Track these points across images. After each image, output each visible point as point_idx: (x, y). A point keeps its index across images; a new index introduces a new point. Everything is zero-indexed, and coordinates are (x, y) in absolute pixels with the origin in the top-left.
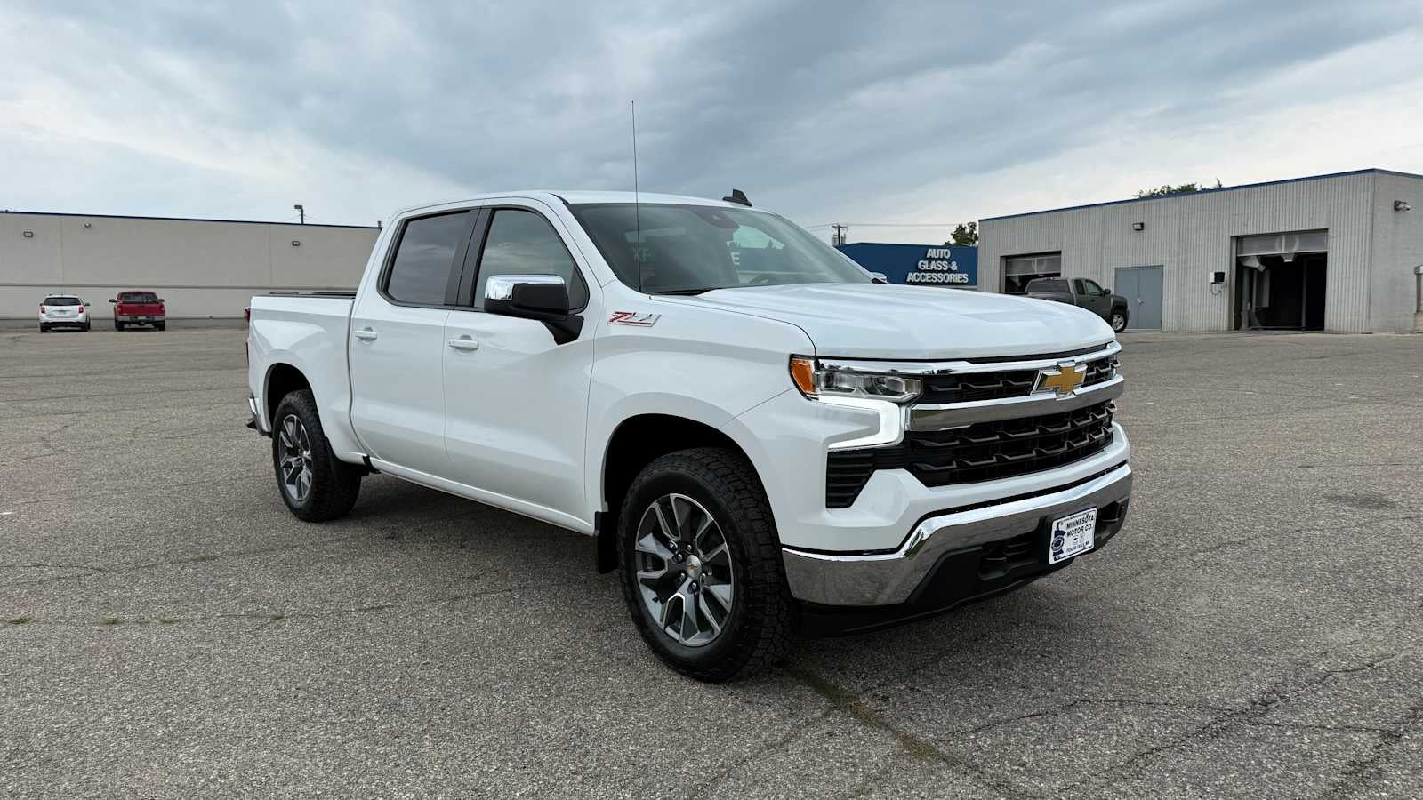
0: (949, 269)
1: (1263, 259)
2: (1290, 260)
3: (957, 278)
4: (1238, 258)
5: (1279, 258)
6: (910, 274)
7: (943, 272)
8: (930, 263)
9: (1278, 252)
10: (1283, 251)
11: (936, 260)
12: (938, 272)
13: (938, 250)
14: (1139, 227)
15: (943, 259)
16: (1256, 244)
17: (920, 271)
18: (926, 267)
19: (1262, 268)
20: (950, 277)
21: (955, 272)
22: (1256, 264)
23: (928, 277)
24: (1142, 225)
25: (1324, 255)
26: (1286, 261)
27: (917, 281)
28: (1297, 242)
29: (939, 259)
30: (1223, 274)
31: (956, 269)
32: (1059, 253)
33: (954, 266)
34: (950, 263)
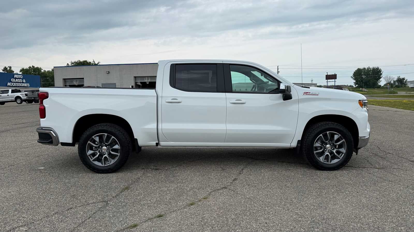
0: (23, 82)
1: (141, 83)
2: (148, 83)
3: (26, 85)
4: (136, 82)
5: (145, 82)
6: (8, 83)
7: (20, 83)
8: (15, 80)
9: (145, 81)
10: (147, 81)
11: (18, 79)
12: (18, 83)
13: (18, 75)
14: (108, 72)
15: (20, 78)
16: (139, 79)
17: (12, 82)
18: (14, 81)
19: (141, 85)
20: (23, 85)
21: (24, 83)
22: (140, 84)
23: (15, 84)
24: (109, 72)
25: (156, 82)
26: (147, 83)
27: (11, 85)
28: (150, 79)
29: (19, 78)
30: (133, 86)
31: (25, 82)
32: (83, 78)
33: (24, 81)
34: (23, 80)
